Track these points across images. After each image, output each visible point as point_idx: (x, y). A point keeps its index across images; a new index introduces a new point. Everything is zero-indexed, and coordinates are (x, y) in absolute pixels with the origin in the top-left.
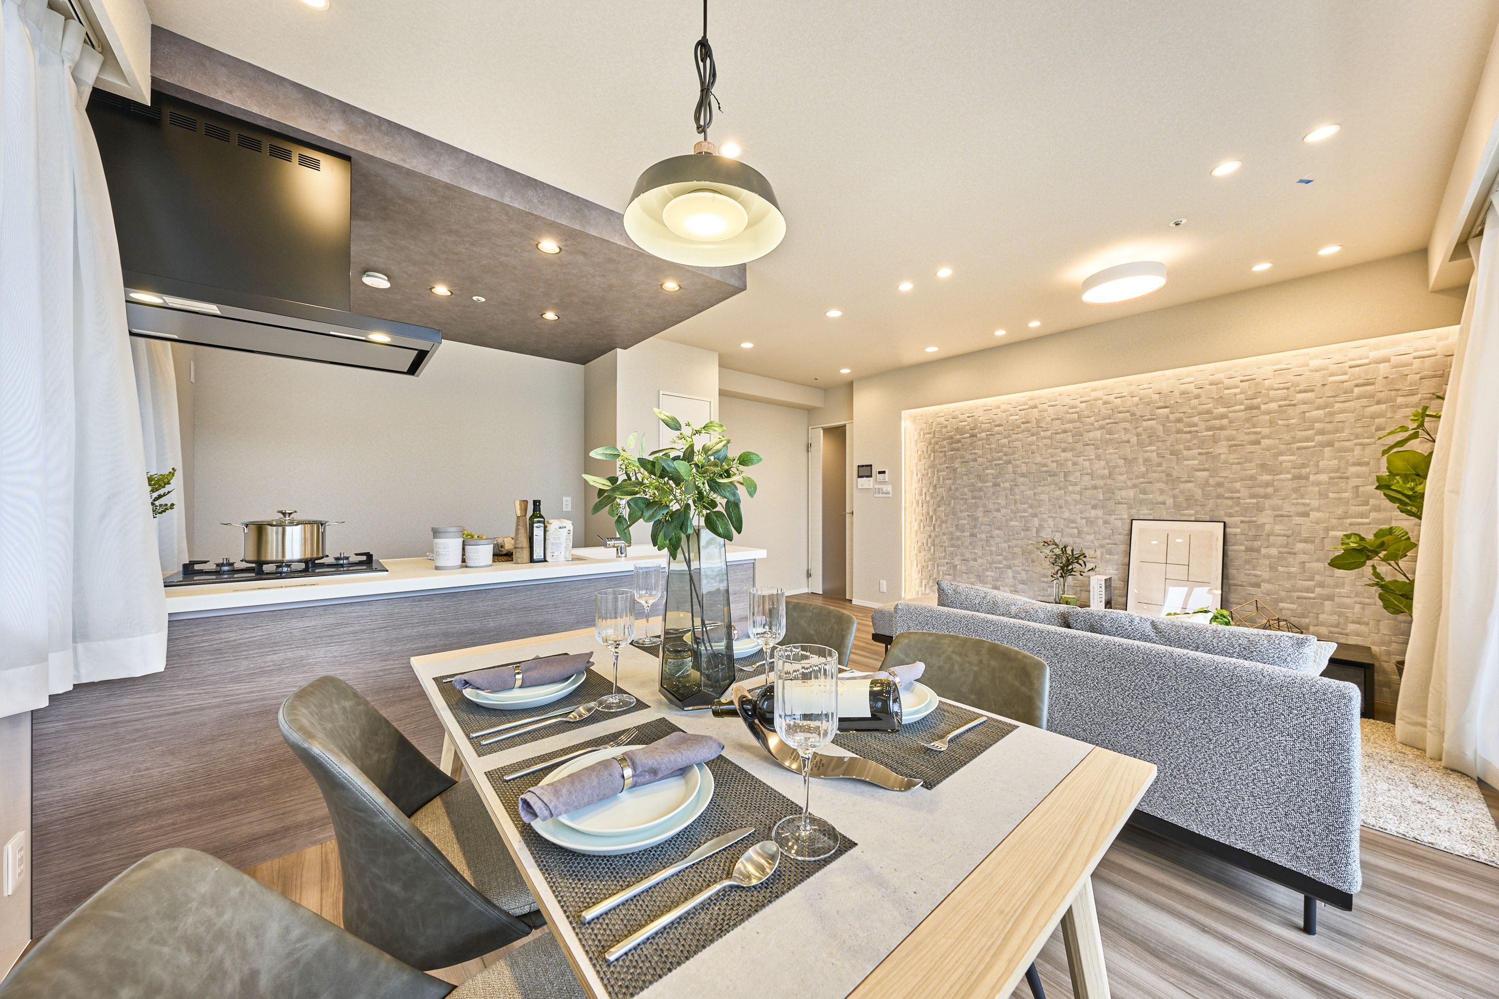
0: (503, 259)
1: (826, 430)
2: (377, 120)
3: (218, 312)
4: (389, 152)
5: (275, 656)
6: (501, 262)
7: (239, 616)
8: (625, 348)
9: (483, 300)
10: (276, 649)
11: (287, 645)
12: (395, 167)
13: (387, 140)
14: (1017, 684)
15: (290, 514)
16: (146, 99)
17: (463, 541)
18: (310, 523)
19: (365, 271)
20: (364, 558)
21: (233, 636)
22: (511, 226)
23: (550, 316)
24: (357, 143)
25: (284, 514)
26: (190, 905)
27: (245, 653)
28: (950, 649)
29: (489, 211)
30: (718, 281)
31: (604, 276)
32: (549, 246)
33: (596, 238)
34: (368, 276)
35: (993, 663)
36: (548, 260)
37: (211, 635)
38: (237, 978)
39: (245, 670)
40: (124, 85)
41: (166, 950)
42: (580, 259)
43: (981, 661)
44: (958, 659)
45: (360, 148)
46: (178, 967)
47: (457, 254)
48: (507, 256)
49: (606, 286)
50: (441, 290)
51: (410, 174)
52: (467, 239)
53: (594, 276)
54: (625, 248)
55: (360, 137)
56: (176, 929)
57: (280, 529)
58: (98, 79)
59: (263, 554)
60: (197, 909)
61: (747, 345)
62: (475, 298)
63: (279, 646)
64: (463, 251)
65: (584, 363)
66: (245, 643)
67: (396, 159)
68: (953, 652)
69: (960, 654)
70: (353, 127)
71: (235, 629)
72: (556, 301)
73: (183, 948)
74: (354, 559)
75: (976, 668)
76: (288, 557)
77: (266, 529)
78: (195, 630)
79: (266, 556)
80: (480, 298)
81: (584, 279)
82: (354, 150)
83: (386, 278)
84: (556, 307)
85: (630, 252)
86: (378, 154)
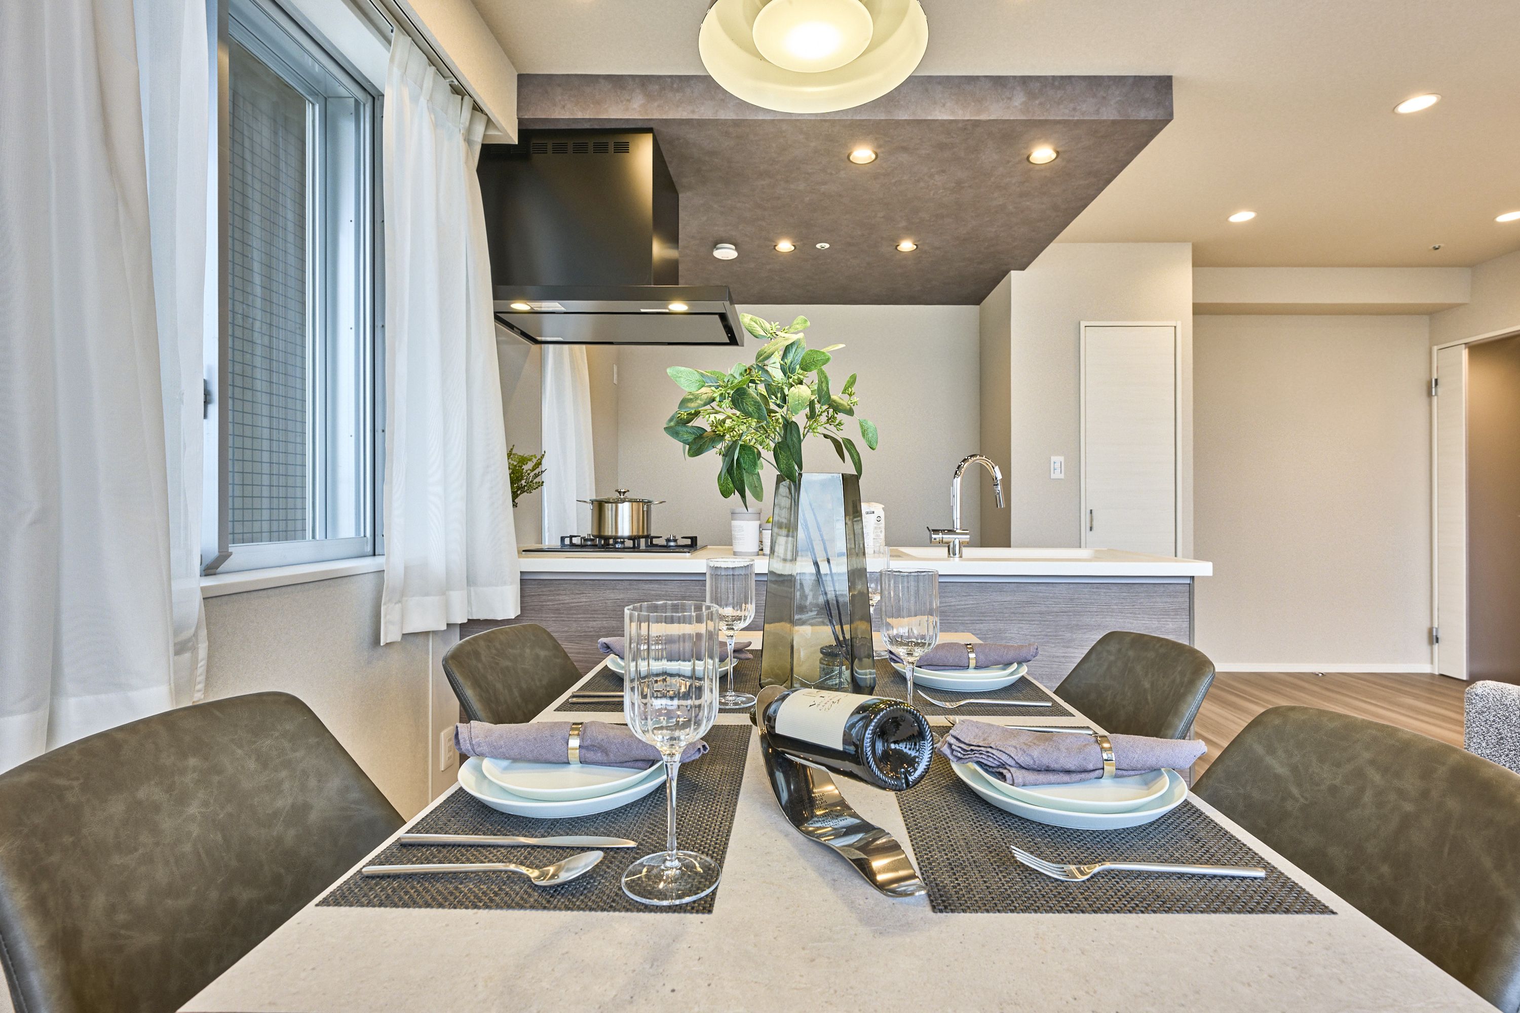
0: (823, 188)
1: (1478, 350)
2: (669, 80)
3: (563, 309)
4: (680, 109)
5: (594, 623)
6: (823, 193)
7: (571, 582)
8: (1023, 269)
9: (827, 246)
10: (596, 616)
11: (603, 614)
12: (688, 122)
13: (678, 96)
14: (1487, 862)
15: (624, 492)
16: (515, 140)
17: (760, 526)
18: (636, 501)
19: (715, 245)
20: (689, 542)
21: (566, 599)
22: (813, 144)
23: (907, 246)
24: (655, 113)
25: (620, 492)
26: (273, 732)
27: (575, 616)
28: (1367, 755)
29: (784, 134)
30: (1114, 122)
31: (944, 171)
32: (863, 154)
33: (908, 122)
34: (717, 249)
35: (1453, 804)
36: (872, 171)
37: (553, 595)
38: (290, 801)
39: (575, 632)
40: (500, 133)
41: (239, 752)
42: (904, 158)
43: (1425, 794)
44: (1377, 778)
45: (656, 115)
46: (243, 767)
47: (779, 198)
48: (825, 183)
49: (953, 185)
50: (785, 246)
51: (701, 124)
52: (779, 177)
53: (931, 176)
54: (951, 121)
55: (656, 104)
56: (255, 742)
57: (614, 505)
58: (485, 136)
59: (602, 530)
60: (277, 738)
61: (1242, 217)
62: (818, 246)
63: (597, 614)
64: (782, 192)
65: (978, 304)
66: (575, 606)
67: (686, 114)
68: (1372, 762)
69: (1385, 770)
70: (650, 97)
71: (568, 593)
72: (903, 224)
73: (254, 757)
74: (682, 542)
75: (1409, 807)
76: (620, 534)
77: (604, 506)
78: (544, 590)
79: (604, 531)
80: (823, 244)
81: (922, 184)
82: (652, 119)
83: (733, 247)
84: (909, 231)
85: (960, 125)
86: (671, 116)
